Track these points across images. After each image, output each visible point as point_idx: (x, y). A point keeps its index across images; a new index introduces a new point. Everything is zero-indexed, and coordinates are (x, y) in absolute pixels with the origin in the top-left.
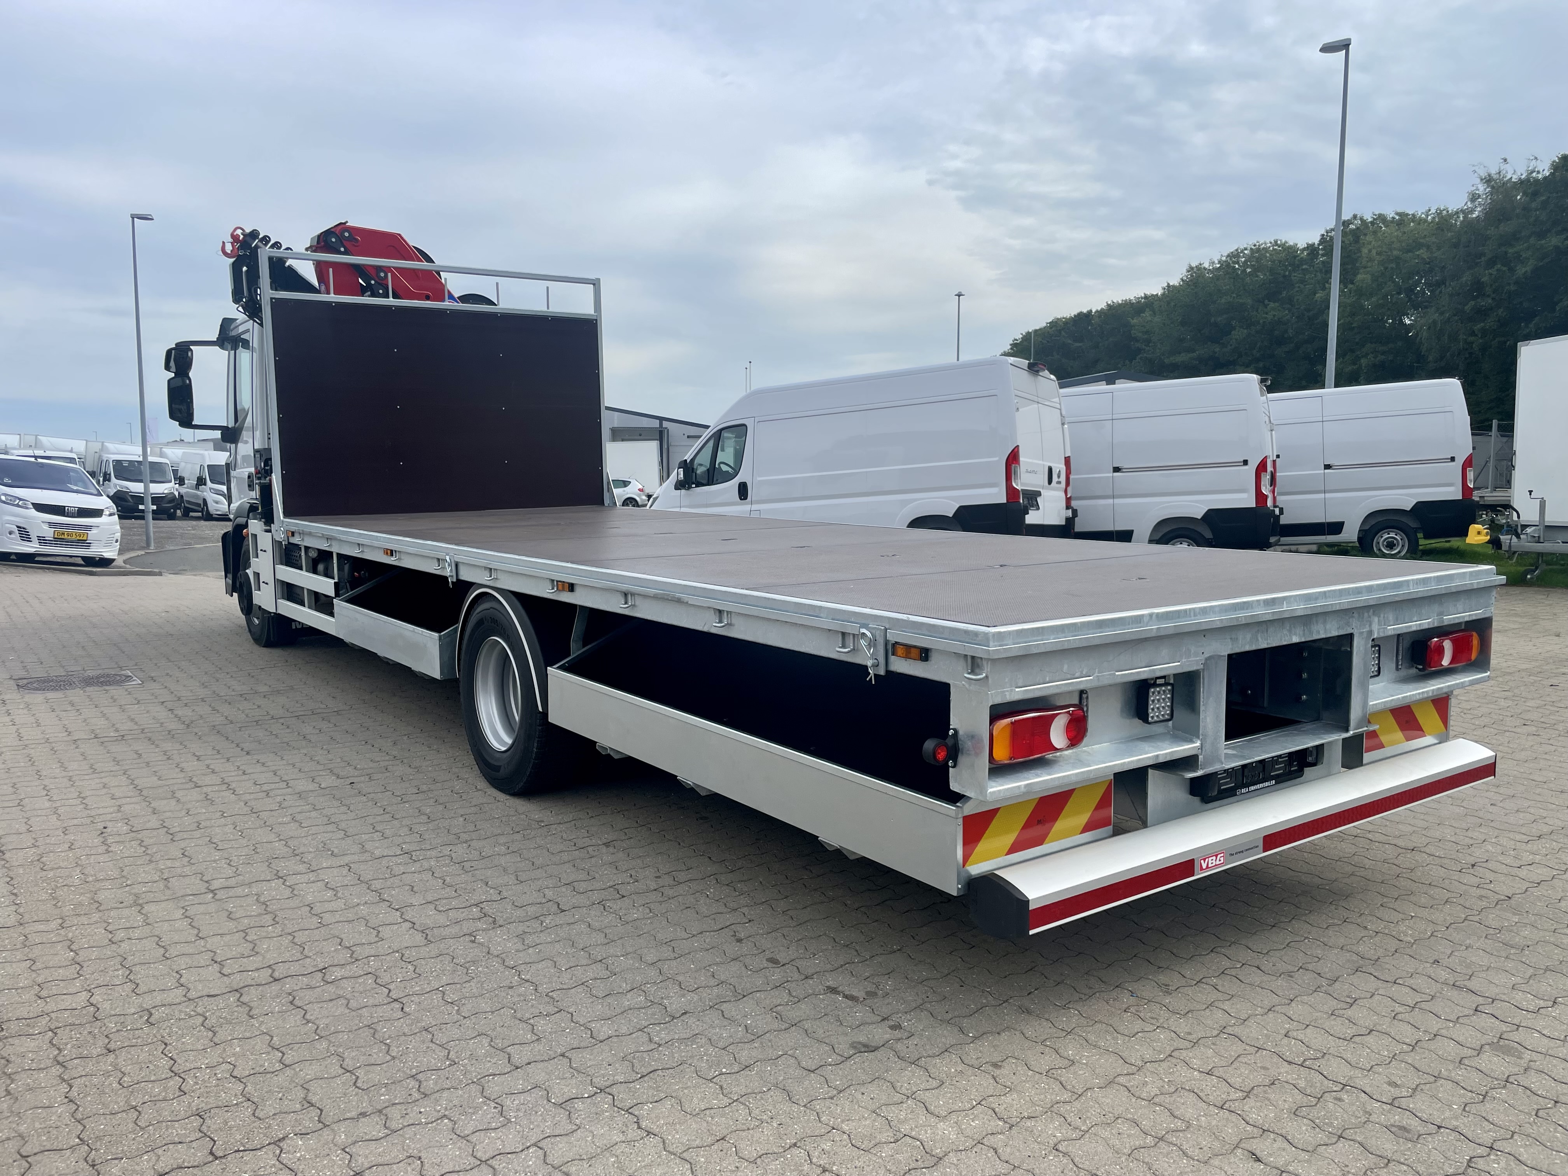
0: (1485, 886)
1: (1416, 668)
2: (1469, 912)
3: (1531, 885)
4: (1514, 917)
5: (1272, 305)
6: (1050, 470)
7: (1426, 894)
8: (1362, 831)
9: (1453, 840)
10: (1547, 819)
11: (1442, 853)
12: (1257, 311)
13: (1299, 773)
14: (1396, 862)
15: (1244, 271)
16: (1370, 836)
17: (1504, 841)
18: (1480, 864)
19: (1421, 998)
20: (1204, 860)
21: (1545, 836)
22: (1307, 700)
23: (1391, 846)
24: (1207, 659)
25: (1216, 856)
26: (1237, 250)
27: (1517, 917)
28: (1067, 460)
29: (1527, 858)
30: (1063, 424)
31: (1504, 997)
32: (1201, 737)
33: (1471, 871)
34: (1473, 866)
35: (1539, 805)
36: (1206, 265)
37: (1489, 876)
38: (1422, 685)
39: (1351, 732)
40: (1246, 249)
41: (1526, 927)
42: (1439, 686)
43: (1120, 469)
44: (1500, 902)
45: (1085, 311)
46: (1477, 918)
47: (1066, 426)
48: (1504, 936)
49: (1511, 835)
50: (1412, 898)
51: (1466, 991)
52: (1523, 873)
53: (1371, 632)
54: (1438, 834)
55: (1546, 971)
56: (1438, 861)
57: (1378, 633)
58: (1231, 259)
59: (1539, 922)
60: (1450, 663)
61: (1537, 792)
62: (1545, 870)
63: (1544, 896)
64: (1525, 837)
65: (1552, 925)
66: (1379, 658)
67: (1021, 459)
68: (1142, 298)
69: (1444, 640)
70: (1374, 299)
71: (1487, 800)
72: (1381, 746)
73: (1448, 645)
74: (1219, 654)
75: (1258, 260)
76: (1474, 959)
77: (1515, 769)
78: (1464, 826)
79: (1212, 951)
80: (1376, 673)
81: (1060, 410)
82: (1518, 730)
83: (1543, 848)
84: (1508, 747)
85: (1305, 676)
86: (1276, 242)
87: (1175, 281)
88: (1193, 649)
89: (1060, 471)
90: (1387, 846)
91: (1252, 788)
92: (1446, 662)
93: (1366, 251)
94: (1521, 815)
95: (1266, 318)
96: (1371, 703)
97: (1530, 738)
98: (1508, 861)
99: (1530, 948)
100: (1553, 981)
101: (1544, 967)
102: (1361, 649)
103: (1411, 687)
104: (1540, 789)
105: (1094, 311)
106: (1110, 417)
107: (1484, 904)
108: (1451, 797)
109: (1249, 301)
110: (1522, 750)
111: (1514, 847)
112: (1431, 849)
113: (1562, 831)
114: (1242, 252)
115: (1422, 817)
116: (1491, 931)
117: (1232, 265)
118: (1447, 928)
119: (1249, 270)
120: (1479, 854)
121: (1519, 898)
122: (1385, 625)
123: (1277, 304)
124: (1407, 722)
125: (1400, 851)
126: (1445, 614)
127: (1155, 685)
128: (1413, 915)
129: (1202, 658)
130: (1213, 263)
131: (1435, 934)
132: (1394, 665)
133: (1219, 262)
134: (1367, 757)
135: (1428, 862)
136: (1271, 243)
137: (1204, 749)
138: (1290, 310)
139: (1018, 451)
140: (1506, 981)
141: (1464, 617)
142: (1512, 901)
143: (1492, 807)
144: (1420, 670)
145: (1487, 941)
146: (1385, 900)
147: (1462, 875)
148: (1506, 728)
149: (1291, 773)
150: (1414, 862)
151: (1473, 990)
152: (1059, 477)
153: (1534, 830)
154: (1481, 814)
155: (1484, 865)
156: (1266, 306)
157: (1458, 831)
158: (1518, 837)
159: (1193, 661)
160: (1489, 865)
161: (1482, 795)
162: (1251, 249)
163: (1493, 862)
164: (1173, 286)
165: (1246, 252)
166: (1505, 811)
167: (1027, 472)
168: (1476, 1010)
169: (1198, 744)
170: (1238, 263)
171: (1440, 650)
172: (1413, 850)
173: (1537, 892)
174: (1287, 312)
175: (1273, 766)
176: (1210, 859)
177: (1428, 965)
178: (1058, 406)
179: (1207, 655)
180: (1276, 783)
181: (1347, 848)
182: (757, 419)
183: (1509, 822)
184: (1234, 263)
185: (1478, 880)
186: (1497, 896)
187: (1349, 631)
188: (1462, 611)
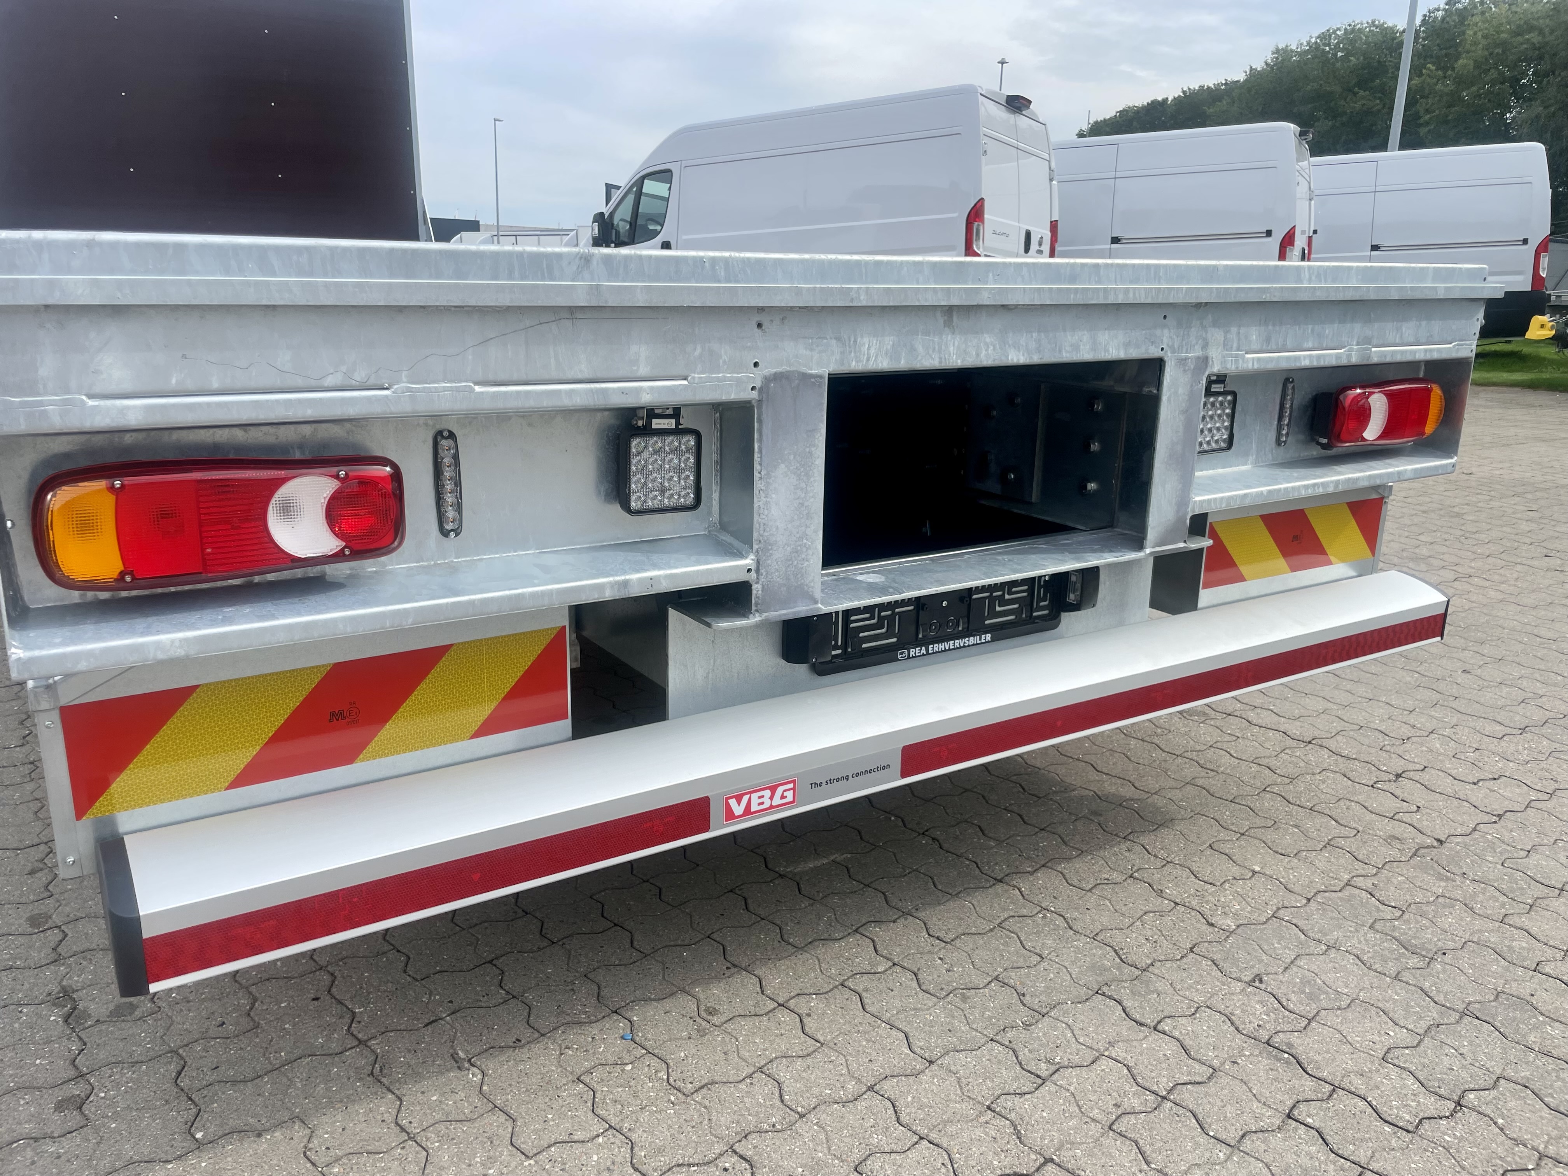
0: (1407, 818)
1: (1318, 443)
2: (1360, 868)
3: (1486, 818)
4: (1437, 884)
5: (1362, 93)
6: (1028, 235)
7: (1297, 826)
8: (1243, 707)
9: (1382, 728)
10: (1544, 699)
11: (1354, 751)
12: (1345, 100)
13: (1051, 621)
14: (1273, 763)
15: (1335, 55)
16: (1251, 715)
17: (1463, 734)
18: (1411, 774)
19: (1189, 1074)
20: (739, 799)
21: (1533, 729)
22: (1095, 492)
23: (1277, 734)
24: (767, 380)
25: (773, 789)
26: (1328, 30)
27: (1443, 884)
28: (1054, 226)
29: (1497, 765)
30: (1051, 180)
31: (1358, 1084)
32: (755, 547)
33: (1392, 787)
34: (1398, 776)
35: (1537, 676)
36: (1294, 47)
37: (1419, 796)
38: (1318, 471)
39: (1148, 551)
40: (1339, 29)
41: (1453, 906)
42: (1350, 476)
43: (1119, 240)
44: (1422, 851)
45: (1160, 99)
46: (1368, 883)
47: (1054, 182)
48: (1406, 928)
49: (1479, 724)
50: (1270, 836)
51: (1287, 1062)
52: (1478, 795)
53: (1205, 361)
54: (1359, 717)
55: (1463, 1014)
56: (1342, 764)
57: (1223, 362)
58: (1321, 40)
59: (1480, 897)
60: (1380, 437)
61: (1539, 655)
62: (1518, 790)
63: (1503, 842)
64: (1501, 728)
65: (1503, 905)
66: (1232, 417)
67: (986, 216)
68: (1222, 84)
69: (1371, 394)
70: (1474, 89)
71: (1459, 664)
72: (1241, 578)
73: (1378, 404)
74: (804, 369)
75: (1352, 42)
76: (1330, 978)
77: (1516, 618)
78: (1410, 704)
79: (856, 931)
80: (1223, 445)
81: (1049, 161)
82: (1535, 563)
83: (1525, 749)
84: (1515, 585)
85: (1095, 447)
86: (1373, 22)
87: (1259, 66)
88: (725, 352)
89: (1041, 238)
90: (1271, 734)
91: (936, 647)
92: (1372, 432)
93: (1471, 33)
94: (1505, 690)
95: (1354, 107)
96: (1197, 499)
97: (1549, 574)
98: (1460, 771)
99: (1448, 958)
100: (1471, 1043)
101: (1461, 1007)
102: (1181, 391)
103: (1295, 475)
104: (1545, 651)
105: (1170, 99)
106: (1112, 175)
107: (1394, 853)
108: (1406, 657)
109: (1338, 89)
110: (1534, 591)
111: (1476, 745)
112: (1340, 744)
113: (1561, 722)
114: (1334, 32)
115: (1349, 687)
116: (1388, 913)
117: (1322, 47)
118: (1309, 900)
119: (1340, 54)
120: (1415, 754)
121: (1457, 844)
122: (1238, 349)
123: (1367, 93)
124: (1295, 538)
125: (1289, 742)
126: (1375, 342)
127: (647, 431)
128: (1257, 869)
129: (756, 377)
130: (1301, 44)
131: (1281, 913)
132: (1272, 435)
133: (1308, 44)
134: (1206, 596)
135: (1326, 766)
136: (1368, 23)
137: (762, 571)
138: (1380, 99)
139: (982, 206)
140: (1376, 1038)
141: (1415, 352)
142: (1445, 850)
143: (1464, 675)
144: (1324, 447)
145: (1371, 934)
146: (1222, 835)
147: (1374, 793)
148: (1519, 560)
149: (1031, 620)
150: (1302, 764)
151: (1303, 1058)
152: (1040, 244)
153: (1517, 718)
154: (1442, 686)
155: (1417, 776)
156: (1355, 94)
157: (1396, 712)
158: (1490, 728)
159: (724, 379)
160: (1425, 777)
161: (1454, 655)
162: (1346, 29)
163: (1433, 771)
164: (1256, 69)
165: (1338, 33)
166: (1480, 682)
167: (994, 233)
168: (1289, 1116)
169: (748, 561)
170: (1329, 45)
171: (1363, 415)
172: (1310, 742)
173: (1492, 832)
174: (1378, 101)
175: (992, 607)
176: (754, 796)
177: (1239, 986)
178: (1046, 156)
179: (766, 370)
180: (993, 640)
181: (1205, 733)
182: (684, 163)
183: (1482, 700)
184: (1325, 45)
185: (1398, 804)
186: (1420, 839)
187: (1153, 352)
188: (1411, 339)
